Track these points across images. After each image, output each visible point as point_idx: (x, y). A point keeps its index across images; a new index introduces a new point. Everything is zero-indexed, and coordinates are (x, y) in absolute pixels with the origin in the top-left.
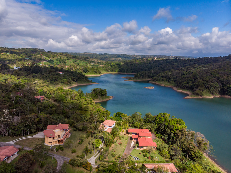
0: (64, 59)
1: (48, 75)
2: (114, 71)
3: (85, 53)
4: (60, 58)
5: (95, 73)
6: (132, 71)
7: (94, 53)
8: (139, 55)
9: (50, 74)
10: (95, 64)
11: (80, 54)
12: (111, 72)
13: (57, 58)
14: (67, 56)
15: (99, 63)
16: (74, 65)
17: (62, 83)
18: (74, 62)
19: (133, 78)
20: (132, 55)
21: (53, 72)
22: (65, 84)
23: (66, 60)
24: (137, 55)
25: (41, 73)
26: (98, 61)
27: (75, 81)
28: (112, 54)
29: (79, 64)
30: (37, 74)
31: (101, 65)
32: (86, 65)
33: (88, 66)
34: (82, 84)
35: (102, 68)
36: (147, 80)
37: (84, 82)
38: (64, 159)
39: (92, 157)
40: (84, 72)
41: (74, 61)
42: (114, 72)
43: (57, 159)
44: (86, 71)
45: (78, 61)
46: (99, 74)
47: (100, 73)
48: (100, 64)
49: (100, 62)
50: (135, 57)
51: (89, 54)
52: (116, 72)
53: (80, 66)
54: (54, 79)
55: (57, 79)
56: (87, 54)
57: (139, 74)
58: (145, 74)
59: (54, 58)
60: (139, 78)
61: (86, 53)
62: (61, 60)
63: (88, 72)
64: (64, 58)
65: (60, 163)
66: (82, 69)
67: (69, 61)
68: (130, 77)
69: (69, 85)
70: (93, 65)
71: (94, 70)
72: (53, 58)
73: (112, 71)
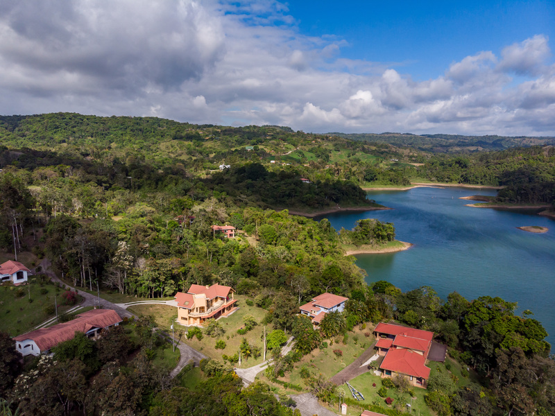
0: (326, 150)
1: (277, 184)
2: (447, 180)
3: (386, 135)
4: (319, 147)
5: (392, 182)
6: (499, 182)
7: (407, 134)
8: (541, 138)
9: (283, 182)
10: (402, 162)
11: (372, 136)
12: (439, 181)
13: (310, 147)
14: (335, 142)
15: (414, 159)
16: (347, 163)
17: (303, 202)
18: (349, 156)
19: (494, 201)
20: (517, 137)
21: (289, 178)
22: (309, 205)
23: (330, 152)
24: (534, 138)
25: (264, 179)
26: (411, 154)
27: (335, 201)
28: (456, 137)
29: (358, 161)
30: (256, 180)
31: (416, 164)
32: (376, 163)
33: (381, 165)
34: (349, 209)
35: (415, 172)
36: (538, 207)
37: (356, 203)
38: (196, 356)
39: (254, 367)
40: (367, 180)
41: (349, 154)
42: (447, 182)
43: (182, 354)
44: (371, 178)
45: (359, 154)
46: (404, 185)
47: (406, 183)
48: (415, 161)
49: (417, 157)
50: (524, 142)
51: (394, 137)
52: (451, 181)
53: (360, 165)
54: (287, 193)
55: (293, 194)
56: (389, 137)
57: (513, 190)
58: (532, 189)
59: (305, 147)
60: (511, 201)
61: (387, 133)
62: (319, 152)
63: (376, 179)
64: (327, 147)
65: (185, 362)
66: (361, 173)
67: (339, 153)
68: (485, 197)
69: (317, 208)
70: (396, 164)
71: (391, 176)
72: (303, 147)
73: (440, 179)
